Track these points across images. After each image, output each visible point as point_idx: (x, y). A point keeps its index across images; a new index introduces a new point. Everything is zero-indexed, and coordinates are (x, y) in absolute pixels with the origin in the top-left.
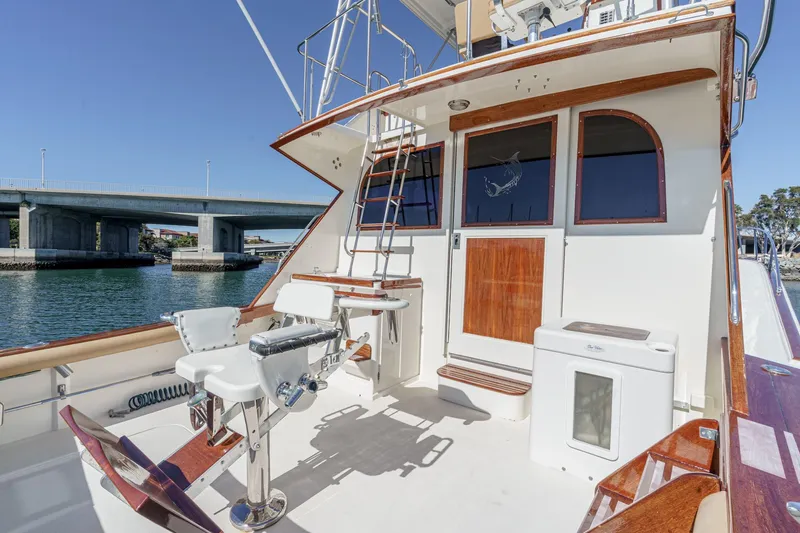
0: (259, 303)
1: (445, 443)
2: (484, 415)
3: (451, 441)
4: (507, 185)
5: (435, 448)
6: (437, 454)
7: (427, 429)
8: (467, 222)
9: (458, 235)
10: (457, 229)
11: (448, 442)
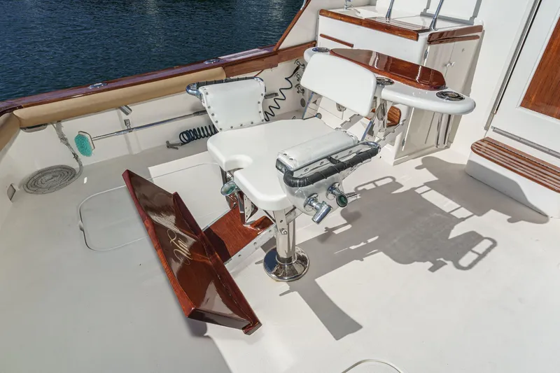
0: (283, 46)
1: (488, 243)
2: (540, 217)
3: (494, 243)
5: (475, 249)
6: (476, 256)
7: (463, 219)
11: (490, 243)
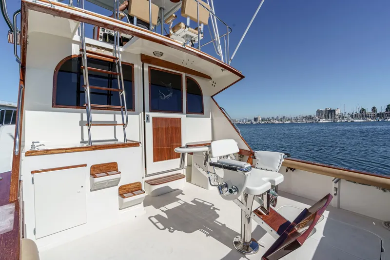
4: (168, 96)
8: (152, 109)
9: (148, 116)
10: (148, 112)
